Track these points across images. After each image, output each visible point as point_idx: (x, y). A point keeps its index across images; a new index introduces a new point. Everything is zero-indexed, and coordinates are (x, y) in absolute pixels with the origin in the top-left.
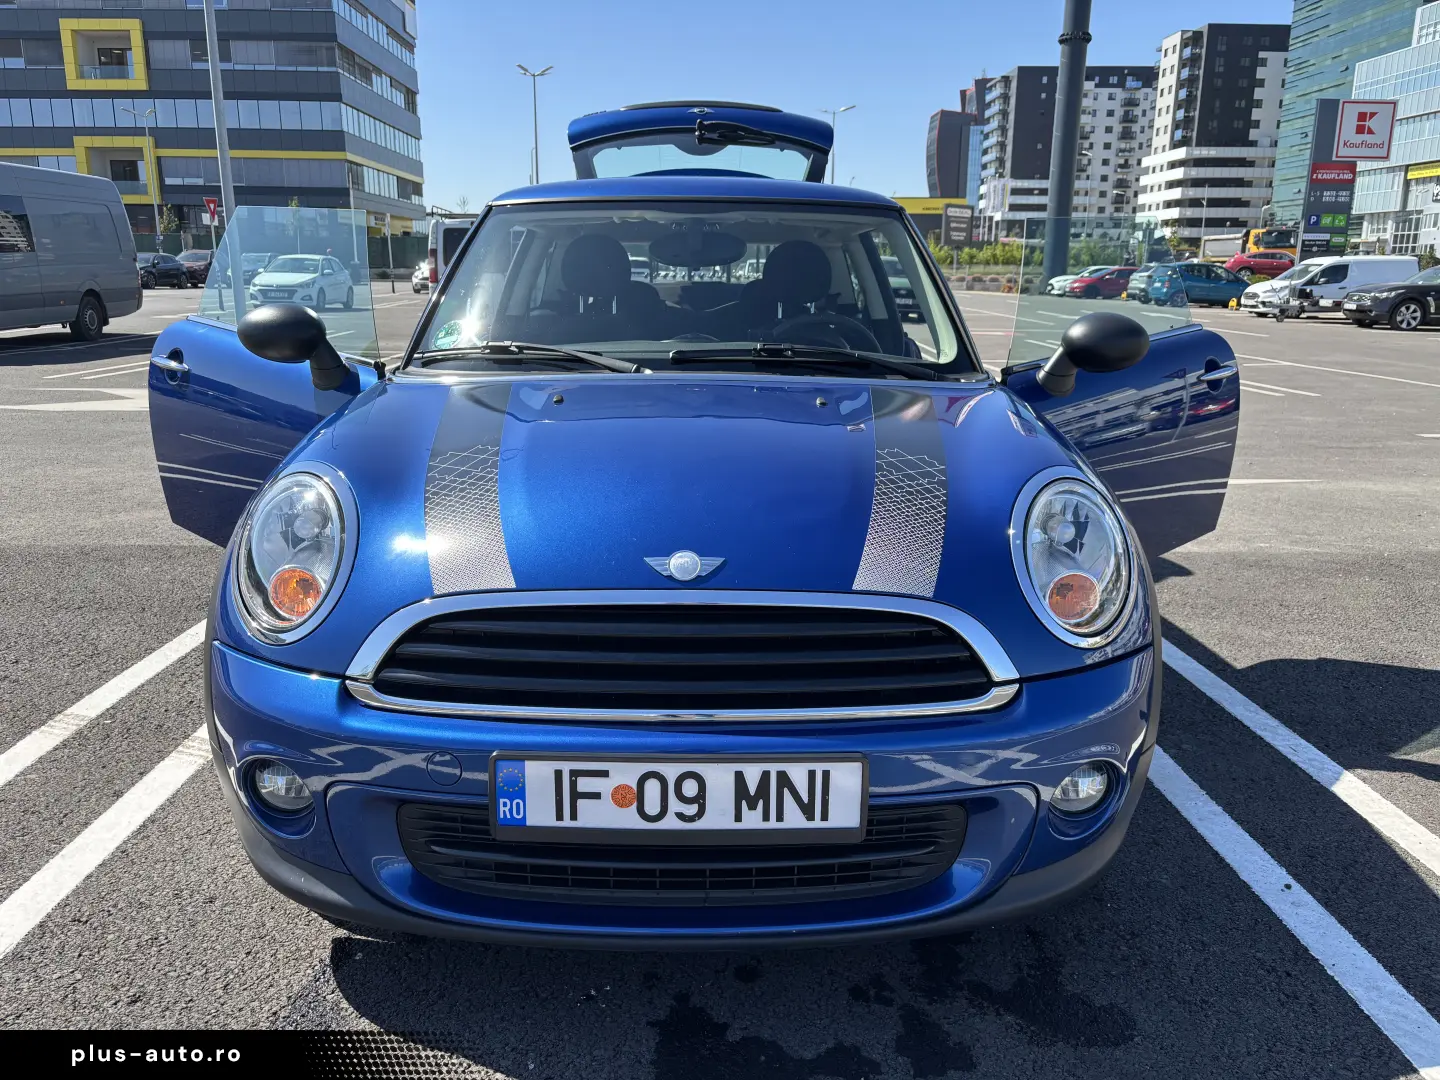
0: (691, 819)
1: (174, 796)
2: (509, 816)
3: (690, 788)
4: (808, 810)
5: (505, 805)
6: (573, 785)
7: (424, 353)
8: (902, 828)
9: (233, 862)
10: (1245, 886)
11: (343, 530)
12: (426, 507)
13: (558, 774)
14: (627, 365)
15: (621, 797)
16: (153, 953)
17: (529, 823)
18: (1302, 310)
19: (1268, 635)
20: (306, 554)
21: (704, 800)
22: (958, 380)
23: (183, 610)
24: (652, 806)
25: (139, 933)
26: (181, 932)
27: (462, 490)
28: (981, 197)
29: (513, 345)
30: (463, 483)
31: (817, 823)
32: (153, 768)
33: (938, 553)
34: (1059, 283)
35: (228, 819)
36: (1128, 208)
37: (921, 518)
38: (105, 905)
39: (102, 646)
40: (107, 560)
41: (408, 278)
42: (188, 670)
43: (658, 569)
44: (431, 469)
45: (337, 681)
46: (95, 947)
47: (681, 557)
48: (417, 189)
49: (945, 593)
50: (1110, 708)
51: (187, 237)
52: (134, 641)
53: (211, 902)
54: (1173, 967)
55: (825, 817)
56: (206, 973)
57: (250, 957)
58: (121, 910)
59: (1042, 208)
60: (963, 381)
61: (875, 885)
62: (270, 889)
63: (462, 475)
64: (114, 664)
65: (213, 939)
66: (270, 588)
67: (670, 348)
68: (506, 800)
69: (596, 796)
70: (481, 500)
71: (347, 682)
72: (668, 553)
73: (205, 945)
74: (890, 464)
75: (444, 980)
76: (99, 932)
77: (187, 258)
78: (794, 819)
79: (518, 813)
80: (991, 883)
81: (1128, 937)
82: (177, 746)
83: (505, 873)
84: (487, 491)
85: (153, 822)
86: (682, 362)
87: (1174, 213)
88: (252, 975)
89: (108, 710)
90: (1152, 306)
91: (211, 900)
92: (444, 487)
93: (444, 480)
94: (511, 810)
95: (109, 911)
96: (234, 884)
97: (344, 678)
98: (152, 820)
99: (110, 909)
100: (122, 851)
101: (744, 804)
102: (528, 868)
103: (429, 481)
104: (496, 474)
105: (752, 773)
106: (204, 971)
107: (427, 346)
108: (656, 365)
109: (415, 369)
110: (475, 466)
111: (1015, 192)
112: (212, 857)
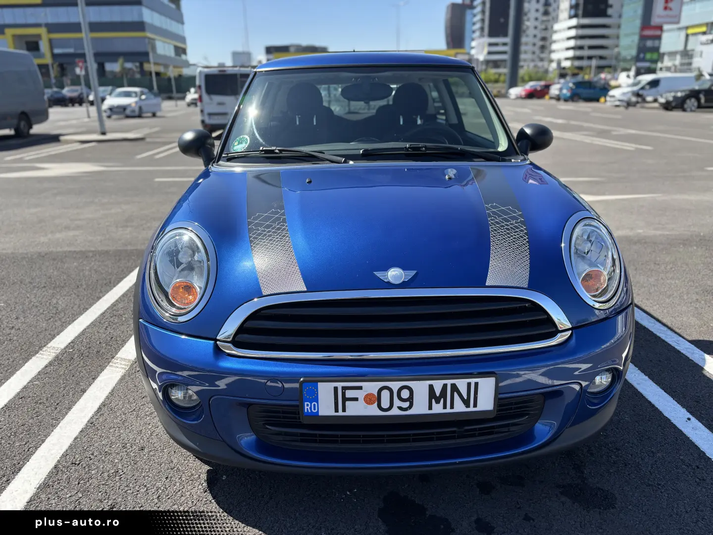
0: (406, 409)
1: (113, 391)
2: (310, 411)
3: (405, 394)
4: (466, 403)
5: (308, 405)
6: (344, 394)
7: (228, 154)
8: (512, 407)
9: (150, 427)
10: (667, 420)
11: (208, 260)
12: (252, 246)
13: (336, 389)
14: (339, 158)
15: (369, 399)
16: (117, 480)
17: (320, 414)
18: (637, 102)
19: (652, 280)
20: (186, 272)
21: (413, 400)
22: (510, 160)
23: (98, 286)
24: (385, 404)
25: (108, 469)
26: (130, 467)
27: (270, 236)
28: (472, 48)
29: (276, 149)
30: (269, 232)
31: (471, 409)
32: (99, 375)
33: (528, 262)
34: (515, 92)
35: (142, 403)
36: (547, 51)
37: (517, 244)
38: (88, 454)
39: (60, 308)
40: (54, 259)
41: (183, 98)
42: (107, 320)
43: (381, 278)
44: (249, 223)
45: (212, 342)
46: (86, 478)
47: (393, 271)
48: (184, 51)
49: (533, 285)
50: (612, 341)
51: (67, 80)
52: (76, 304)
53: (142, 450)
54: (640, 466)
55: (475, 405)
56: (147, 490)
57: (168, 480)
58: (96, 456)
59: (504, 53)
60: (513, 160)
61: (496, 436)
62: (172, 441)
63: (268, 227)
64: (68, 318)
65: (147, 470)
66: (170, 291)
67: (359, 147)
68: (308, 403)
69: (356, 399)
70: (281, 241)
71: (218, 342)
72: (386, 269)
73: (143, 474)
74: (494, 213)
75: (270, 489)
76: (87, 469)
77: (68, 91)
78: (459, 407)
79: (315, 409)
80: (556, 433)
81: (615, 451)
82: (109, 363)
83: (304, 438)
84: (284, 236)
85: (104, 406)
86: (368, 155)
87: (571, 53)
88: (171, 490)
89: (69, 344)
90: (562, 102)
91: (142, 449)
92: (259, 234)
93: (258, 230)
94: (311, 408)
95: (90, 457)
96: (152, 439)
97: (216, 340)
98: (103, 405)
99: (91, 456)
100: (91, 423)
101: (433, 401)
102: (318, 436)
103: (250, 230)
104: (287, 226)
105: (438, 385)
106: (146, 489)
107: (229, 150)
108: (355, 158)
109: (224, 163)
110: (274, 222)
111: (490, 45)
112: (138, 424)
